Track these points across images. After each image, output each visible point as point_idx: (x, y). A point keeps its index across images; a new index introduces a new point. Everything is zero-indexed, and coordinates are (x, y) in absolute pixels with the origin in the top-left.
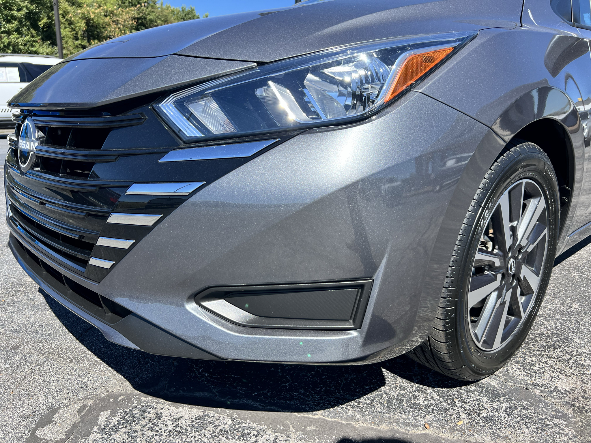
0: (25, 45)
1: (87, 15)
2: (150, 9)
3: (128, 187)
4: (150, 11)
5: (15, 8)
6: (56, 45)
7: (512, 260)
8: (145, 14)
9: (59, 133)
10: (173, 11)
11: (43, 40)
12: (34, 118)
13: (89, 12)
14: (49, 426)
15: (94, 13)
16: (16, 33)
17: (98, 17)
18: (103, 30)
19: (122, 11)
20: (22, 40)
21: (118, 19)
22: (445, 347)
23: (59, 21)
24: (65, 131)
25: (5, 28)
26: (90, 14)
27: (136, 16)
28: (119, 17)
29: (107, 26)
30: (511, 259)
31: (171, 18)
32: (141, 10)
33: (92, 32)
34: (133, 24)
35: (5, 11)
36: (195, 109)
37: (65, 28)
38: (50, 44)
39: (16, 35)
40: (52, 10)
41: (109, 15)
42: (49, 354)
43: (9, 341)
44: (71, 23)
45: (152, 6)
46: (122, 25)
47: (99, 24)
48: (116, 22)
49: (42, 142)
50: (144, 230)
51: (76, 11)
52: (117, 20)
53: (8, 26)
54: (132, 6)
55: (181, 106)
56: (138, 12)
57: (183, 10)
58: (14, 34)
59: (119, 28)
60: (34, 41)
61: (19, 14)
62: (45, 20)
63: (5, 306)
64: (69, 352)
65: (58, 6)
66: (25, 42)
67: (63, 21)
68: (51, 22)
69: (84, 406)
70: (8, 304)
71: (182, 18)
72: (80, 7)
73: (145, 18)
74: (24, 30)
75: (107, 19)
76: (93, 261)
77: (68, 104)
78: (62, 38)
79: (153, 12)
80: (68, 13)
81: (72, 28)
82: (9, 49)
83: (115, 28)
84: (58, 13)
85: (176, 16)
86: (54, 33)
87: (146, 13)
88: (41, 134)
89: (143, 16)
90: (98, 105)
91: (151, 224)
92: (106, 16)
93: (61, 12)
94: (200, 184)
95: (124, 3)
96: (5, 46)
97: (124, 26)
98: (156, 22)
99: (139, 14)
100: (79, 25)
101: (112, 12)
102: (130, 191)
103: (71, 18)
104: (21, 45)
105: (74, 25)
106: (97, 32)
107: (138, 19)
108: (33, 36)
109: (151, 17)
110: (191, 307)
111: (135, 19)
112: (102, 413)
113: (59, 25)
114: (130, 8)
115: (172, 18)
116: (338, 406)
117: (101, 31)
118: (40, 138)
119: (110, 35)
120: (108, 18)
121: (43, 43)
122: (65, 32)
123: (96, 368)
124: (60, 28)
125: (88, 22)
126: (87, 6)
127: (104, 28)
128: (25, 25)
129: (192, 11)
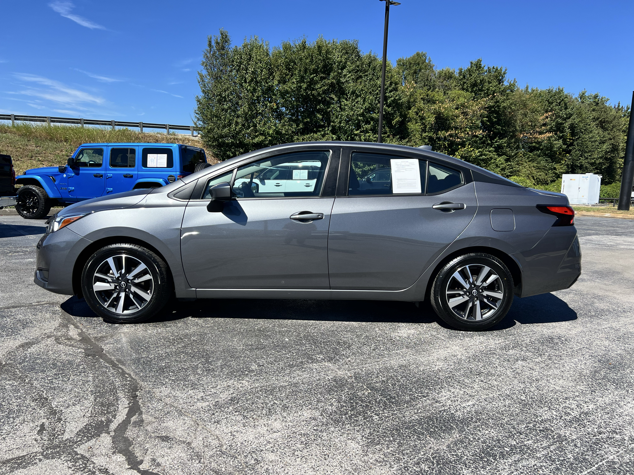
1: (439, 110)
4: (505, 99)
8: (498, 102)
13: (440, 108)
15: (445, 108)
17: (448, 111)
18: (452, 121)
21: (467, 110)
27: (487, 106)
28: (470, 109)
29: (455, 118)
32: (494, 99)
33: (442, 124)
34: (483, 113)
37: (416, 123)
44: (422, 118)
46: (470, 115)
47: (448, 116)
48: (465, 114)
51: (429, 108)
57: (549, 92)
59: (467, 119)
62: (398, 119)
68: (404, 120)
72: (434, 103)
73: (498, 106)
75: (457, 112)
80: (421, 110)
81: (423, 123)
83: (463, 119)
85: (540, 98)
87: (500, 101)
89: (496, 104)
92: (457, 109)
93: (415, 110)
95: (480, 94)
97: (472, 116)
98: (510, 108)
100: (429, 119)
101: (463, 105)
103: (424, 114)
105: (424, 119)
106: (446, 123)
107: (490, 107)
109: (505, 104)
111: (486, 108)
114: (483, 99)
117: (449, 122)
119: (457, 125)
120: (459, 109)
122: (416, 126)
125: (438, 115)
127: (452, 119)
129: (560, 91)
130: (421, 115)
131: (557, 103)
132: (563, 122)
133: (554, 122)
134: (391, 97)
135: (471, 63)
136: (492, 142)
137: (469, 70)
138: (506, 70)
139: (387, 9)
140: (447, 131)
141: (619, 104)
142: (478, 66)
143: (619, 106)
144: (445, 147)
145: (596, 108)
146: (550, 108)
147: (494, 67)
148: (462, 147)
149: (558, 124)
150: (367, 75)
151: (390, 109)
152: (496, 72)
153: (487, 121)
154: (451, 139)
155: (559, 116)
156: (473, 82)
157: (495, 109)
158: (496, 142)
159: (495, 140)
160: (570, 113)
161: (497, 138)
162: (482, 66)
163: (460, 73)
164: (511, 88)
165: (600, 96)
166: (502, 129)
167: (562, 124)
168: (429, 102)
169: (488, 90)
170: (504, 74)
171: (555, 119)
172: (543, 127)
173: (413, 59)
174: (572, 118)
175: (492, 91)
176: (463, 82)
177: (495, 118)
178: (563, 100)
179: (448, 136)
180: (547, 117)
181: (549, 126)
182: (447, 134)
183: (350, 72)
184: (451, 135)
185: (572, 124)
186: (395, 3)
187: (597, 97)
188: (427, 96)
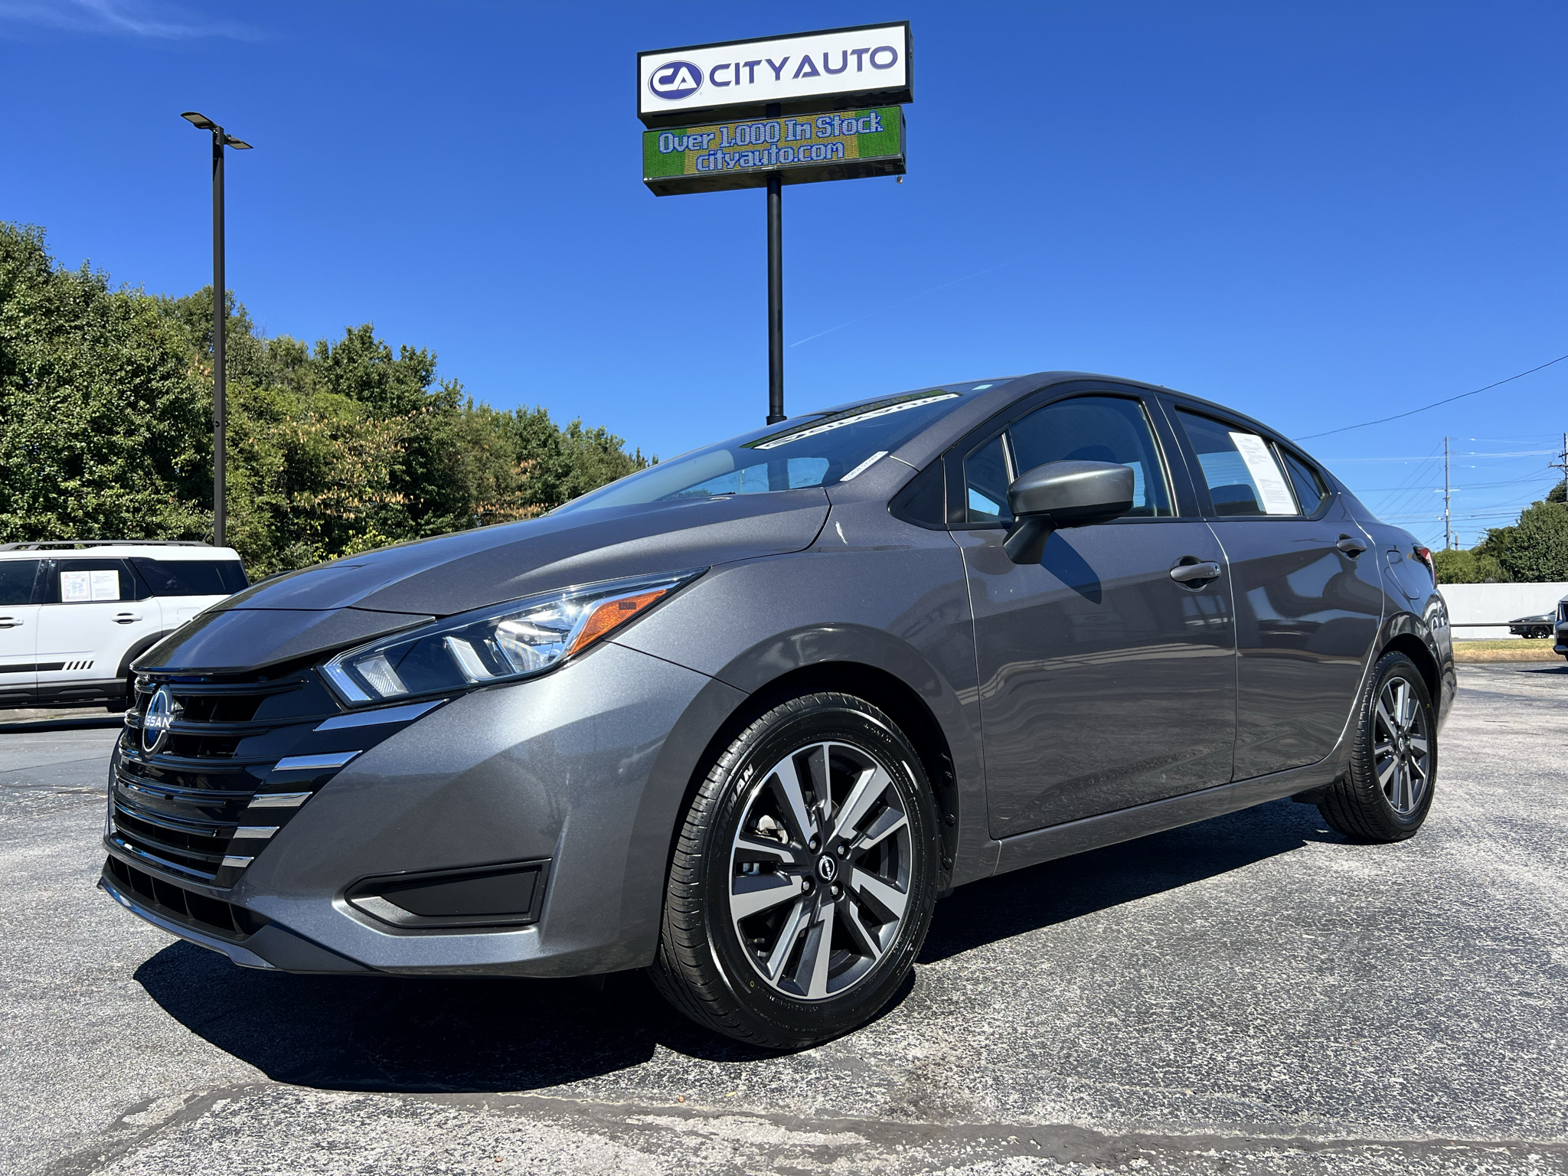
0: (137, 510)
1: (292, 438)
2: (440, 418)
3: (276, 763)
4: (440, 423)
5: (121, 430)
6: (211, 508)
7: (825, 859)
8: (428, 430)
9: (202, 703)
10: (495, 420)
11: (181, 497)
12: (172, 686)
13: (295, 432)
14: (143, 1114)
15: (308, 433)
16: (118, 485)
17: (316, 441)
18: (324, 469)
19: (374, 425)
20: (131, 501)
21: (363, 443)
22: (697, 974)
23: (224, 453)
24: (210, 700)
25: (91, 473)
26: (297, 435)
27: (406, 436)
28: (368, 440)
29: (335, 461)
30: (824, 857)
31: (489, 435)
32: (418, 421)
33: (301, 474)
34: (397, 452)
35: (95, 436)
36: (365, 670)
37: (237, 468)
38: (195, 507)
39: (117, 489)
40: (211, 430)
41: (343, 435)
42: (147, 1047)
43: (84, 1034)
44: (250, 457)
45: (445, 411)
46: (370, 455)
47: (317, 456)
48: (357, 451)
49: (177, 718)
50: (290, 812)
51: (266, 430)
52: (361, 446)
53: (101, 470)
54: (399, 412)
55: (349, 667)
56: (412, 425)
57: (520, 417)
58: (112, 488)
59: (364, 463)
60: (159, 501)
61: (130, 443)
62: (189, 455)
63: (78, 997)
64: (178, 1044)
65: (224, 420)
66: (137, 505)
67: (231, 451)
68: (203, 459)
69: (194, 1096)
70: (81, 995)
71: (516, 434)
72: (276, 420)
73: (427, 439)
74: (135, 477)
75: (337, 445)
76: (229, 861)
77: (218, 669)
78: (226, 490)
79: (446, 424)
80: (246, 435)
81: (253, 469)
82: (96, 521)
83: (354, 464)
84: (223, 435)
85: (501, 428)
86: (210, 483)
87: (431, 427)
88: (176, 706)
89: (421, 434)
90: (255, 668)
91: (298, 805)
92: (334, 437)
93: (229, 434)
94: (355, 753)
95: (380, 408)
96: (87, 514)
97: (376, 458)
98: (453, 445)
99: (413, 430)
100: (269, 460)
101: (349, 430)
102: (279, 767)
103: (252, 445)
104: (128, 511)
105: (257, 460)
106: (312, 473)
107: (411, 440)
108: (157, 492)
109: (442, 435)
110: (339, 905)
111: (403, 441)
112: (219, 1101)
113: (224, 462)
114: (393, 419)
115: (493, 434)
116: (565, 1084)
117: (319, 472)
118: (177, 711)
119: (341, 479)
120: (341, 440)
121: (181, 504)
122: (237, 477)
123: (217, 1060)
124: (224, 469)
125: (292, 452)
126: (293, 418)
127: (326, 464)
128: (141, 466)
129: (542, 417)
130: (247, 447)
131: (540, 440)
132: (558, 482)
133: (538, 482)
134: (167, 393)
135: (350, 331)
136: (418, 524)
137: (347, 349)
138: (434, 357)
139: (218, 153)
140: (315, 493)
141: (638, 452)
142: (366, 341)
143: (638, 457)
144: (315, 533)
145: (606, 457)
146: (525, 452)
147: (404, 347)
148: (357, 534)
149: (548, 486)
150: (80, 328)
151: (164, 426)
152: (411, 359)
153: (403, 472)
154: (329, 512)
155: (548, 470)
156: (362, 377)
157: (420, 445)
158: (428, 523)
159: (426, 517)
160: (566, 465)
161: (430, 514)
162: (376, 342)
163: (324, 352)
164: (450, 399)
165: (608, 434)
166: (438, 494)
167: (554, 486)
168: (260, 415)
169: (399, 398)
170: (431, 365)
171: (542, 475)
172: (518, 493)
173: (197, 302)
174: (571, 474)
175: (410, 401)
176: (337, 376)
177: (422, 465)
178: (550, 436)
179: (319, 504)
180: (525, 472)
181: (529, 491)
182: (317, 501)
183: (27, 313)
184: (326, 504)
185: (574, 487)
186: (238, 142)
187: (603, 434)
188: (255, 399)
